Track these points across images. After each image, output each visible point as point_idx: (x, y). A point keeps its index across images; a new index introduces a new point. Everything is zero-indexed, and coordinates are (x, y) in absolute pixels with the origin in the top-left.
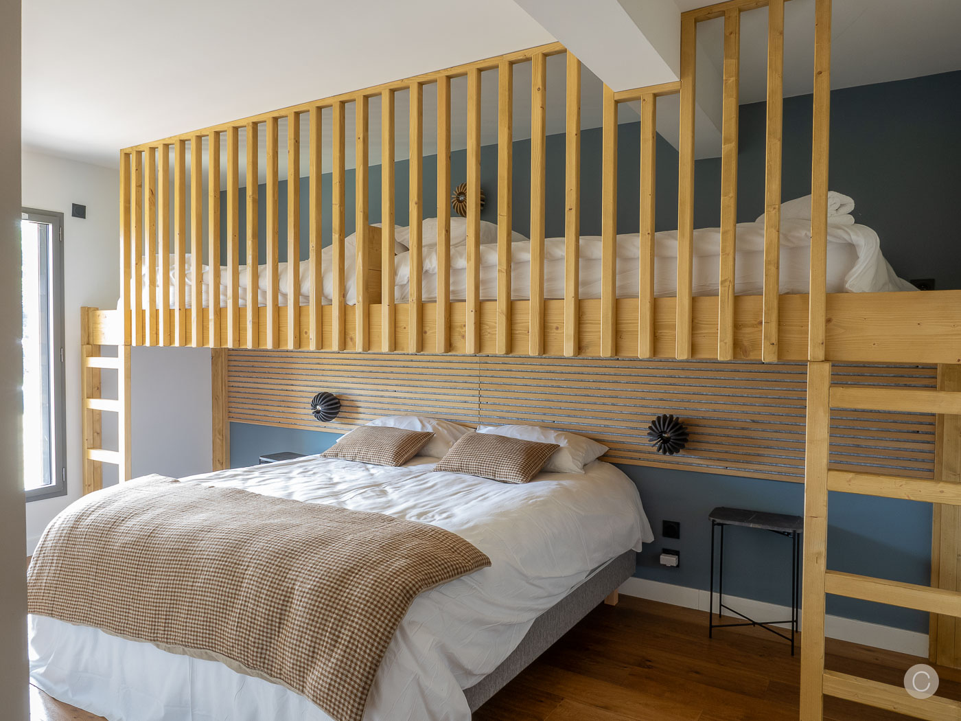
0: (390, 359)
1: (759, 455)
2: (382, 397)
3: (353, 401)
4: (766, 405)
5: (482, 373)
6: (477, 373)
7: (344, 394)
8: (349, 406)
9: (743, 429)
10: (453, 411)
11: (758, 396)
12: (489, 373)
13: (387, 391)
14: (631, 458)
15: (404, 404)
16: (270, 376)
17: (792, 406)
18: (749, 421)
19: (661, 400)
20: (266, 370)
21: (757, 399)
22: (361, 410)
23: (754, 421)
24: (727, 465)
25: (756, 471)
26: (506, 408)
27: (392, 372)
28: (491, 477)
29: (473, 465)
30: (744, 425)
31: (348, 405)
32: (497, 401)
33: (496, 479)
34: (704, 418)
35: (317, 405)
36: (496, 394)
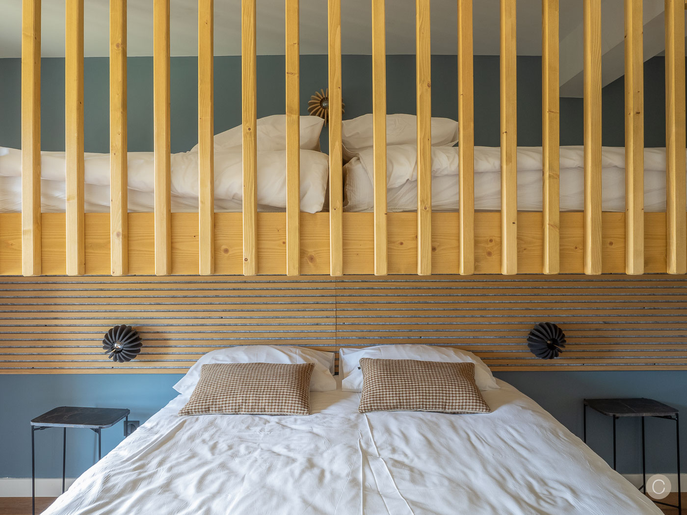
0: (214, 280)
1: (609, 351)
2: (202, 325)
3: (158, 332)
4: (615, 308)
5: (339, 293)
6: (334, 292)
7: (144, 325)
8: (157, 340)
9: (597, 330)
10: (302, 335)
11: (608, 301)
12: (347, 293)
13: (210, 318)
14: (500, 366)
15: (234, 332)
16: (15, 308)
17: (635, 308)
18: (602, 322)
19: (527, 309)
20: (9, 301)
21: (607, 304)
22: (171, 343)
23: (605, 323)
24: (583, 362)
25: (608, 365)
26: (368, 328)
27: (217, 296)
28: (441, 410)
29: (416, 398)
30: (597, 326)
31: (151, 338)
32: (357, 321)
33: (447, 410)
34: (564, 323)
35: (114, 343)
36: (356, 314)
